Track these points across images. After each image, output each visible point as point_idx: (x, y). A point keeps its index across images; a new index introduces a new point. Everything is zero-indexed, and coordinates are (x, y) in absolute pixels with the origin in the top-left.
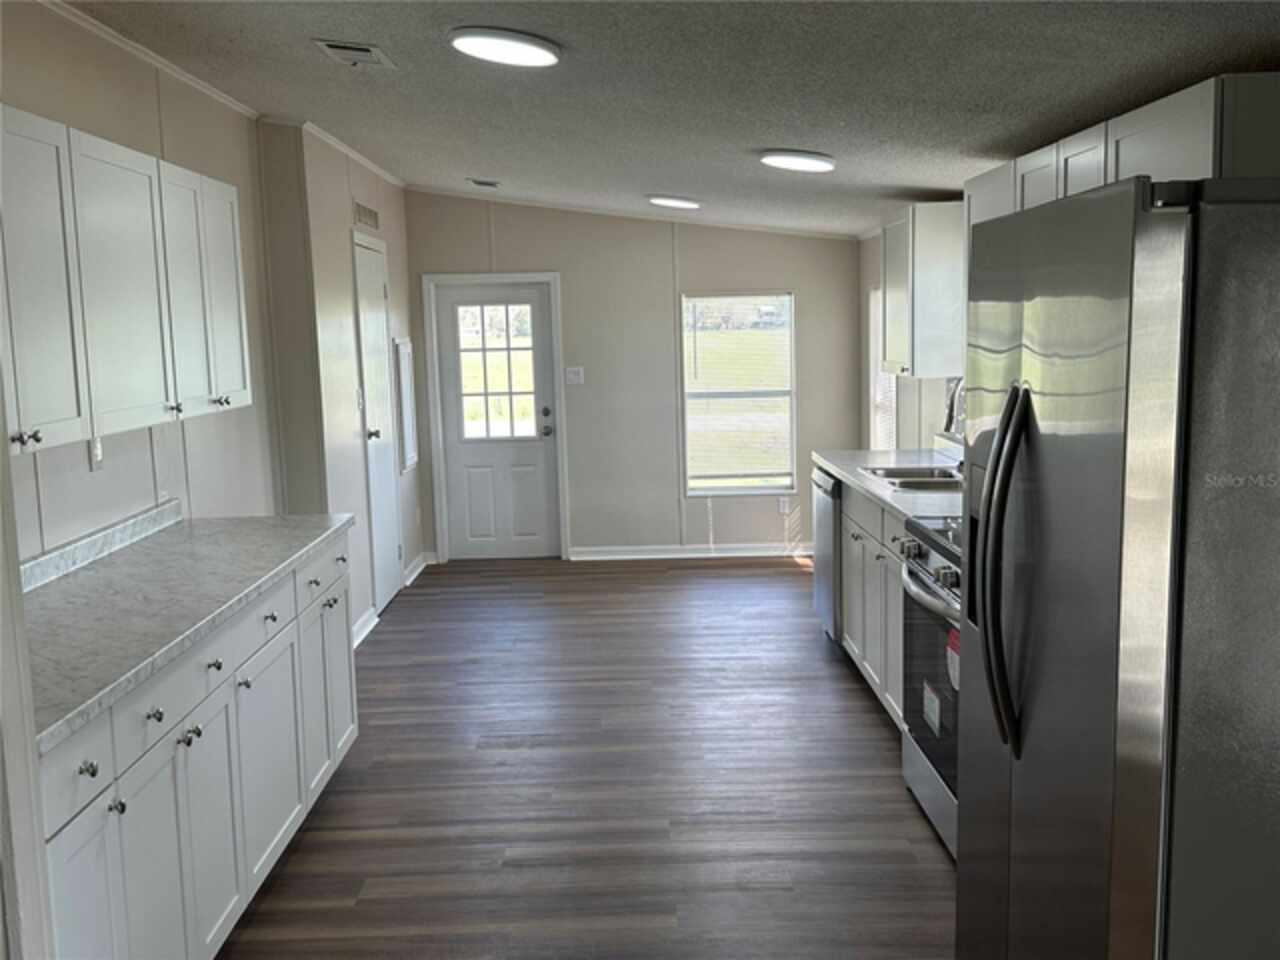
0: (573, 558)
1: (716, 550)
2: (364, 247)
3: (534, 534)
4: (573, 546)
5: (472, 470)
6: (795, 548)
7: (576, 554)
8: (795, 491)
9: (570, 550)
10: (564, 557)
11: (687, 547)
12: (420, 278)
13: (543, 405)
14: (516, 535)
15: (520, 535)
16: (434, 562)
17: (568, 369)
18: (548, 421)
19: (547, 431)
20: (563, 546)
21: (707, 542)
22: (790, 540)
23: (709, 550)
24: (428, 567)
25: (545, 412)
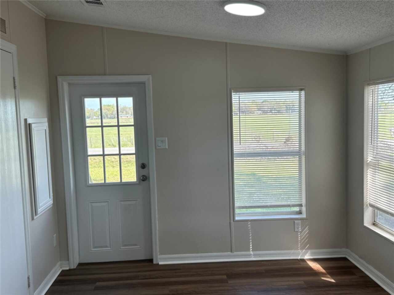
0: (161, 263)
1: (255, 255)
2: (6, 51)
3: (136, 245)
4: (161, 254)
5: (93, 204)
6: (305, 253)
7: (163, 260)
8: (304, 216)
9: (159, 257)
10: (155, 262)
11: (235, 253)
12: (56, 78)
13: (141, 162)
14: (123, 246)
15: (125, 245)
16: (68, 268)
17: (157, 139)
18: (144, 172)
19: (143, 178)
20: (154, 254)
21: (249, 250)
22: (302, 248)
23: (250, 255)
24: (63, 271)
25: (142, 166)
